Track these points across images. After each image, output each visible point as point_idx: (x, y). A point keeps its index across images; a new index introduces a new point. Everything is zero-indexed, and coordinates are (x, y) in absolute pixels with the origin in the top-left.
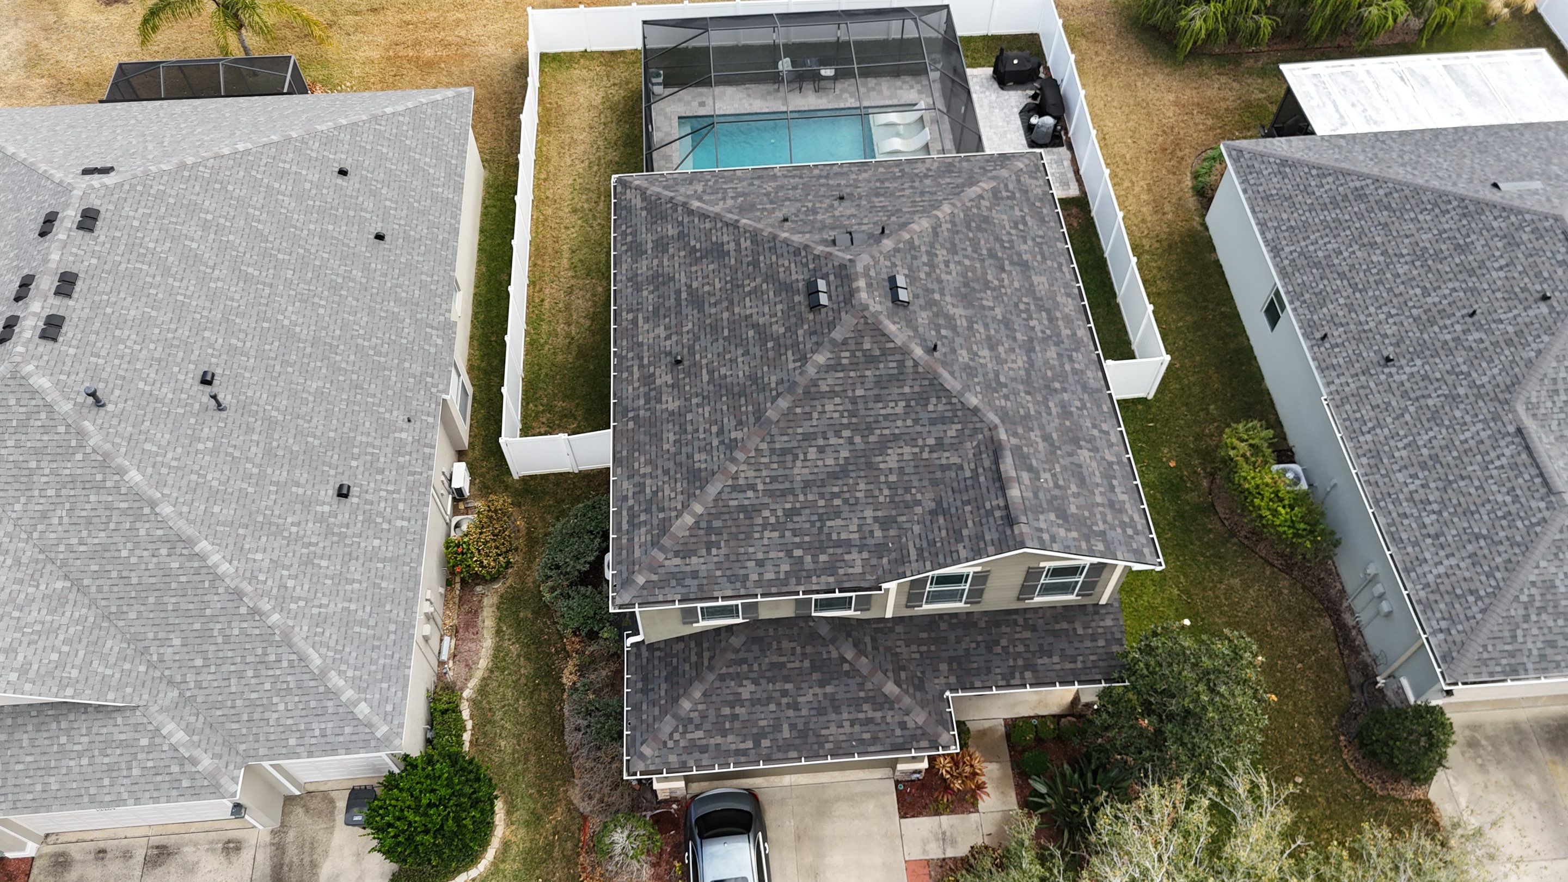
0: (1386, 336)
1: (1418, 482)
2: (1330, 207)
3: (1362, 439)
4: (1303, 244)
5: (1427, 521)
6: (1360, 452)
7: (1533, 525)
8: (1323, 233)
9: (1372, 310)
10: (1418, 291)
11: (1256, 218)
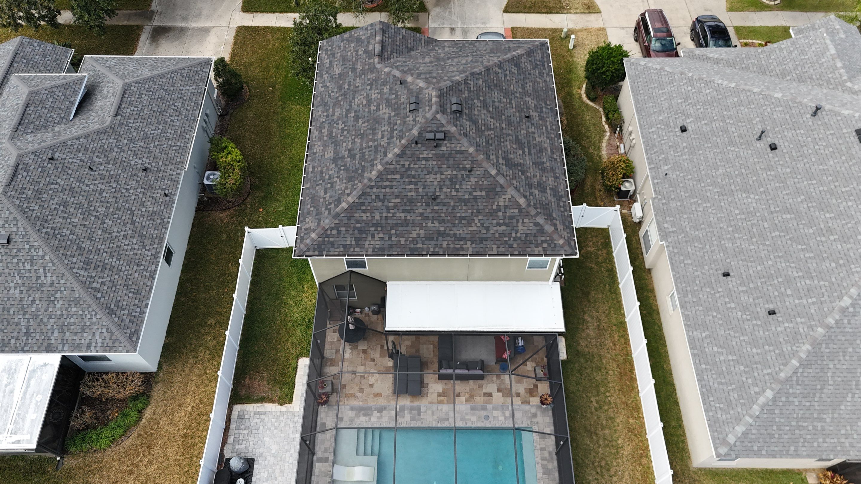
0: (137, 181)
1: (173, 118)
2: (108, 267)
3: (182, 145)
4: (139, 252)
5: (180, 104)
6: (187, 140)
7: (142, 84)
8: (124, 252)
9: (133, 197)
10: (104, 194)
11: (152, 283)
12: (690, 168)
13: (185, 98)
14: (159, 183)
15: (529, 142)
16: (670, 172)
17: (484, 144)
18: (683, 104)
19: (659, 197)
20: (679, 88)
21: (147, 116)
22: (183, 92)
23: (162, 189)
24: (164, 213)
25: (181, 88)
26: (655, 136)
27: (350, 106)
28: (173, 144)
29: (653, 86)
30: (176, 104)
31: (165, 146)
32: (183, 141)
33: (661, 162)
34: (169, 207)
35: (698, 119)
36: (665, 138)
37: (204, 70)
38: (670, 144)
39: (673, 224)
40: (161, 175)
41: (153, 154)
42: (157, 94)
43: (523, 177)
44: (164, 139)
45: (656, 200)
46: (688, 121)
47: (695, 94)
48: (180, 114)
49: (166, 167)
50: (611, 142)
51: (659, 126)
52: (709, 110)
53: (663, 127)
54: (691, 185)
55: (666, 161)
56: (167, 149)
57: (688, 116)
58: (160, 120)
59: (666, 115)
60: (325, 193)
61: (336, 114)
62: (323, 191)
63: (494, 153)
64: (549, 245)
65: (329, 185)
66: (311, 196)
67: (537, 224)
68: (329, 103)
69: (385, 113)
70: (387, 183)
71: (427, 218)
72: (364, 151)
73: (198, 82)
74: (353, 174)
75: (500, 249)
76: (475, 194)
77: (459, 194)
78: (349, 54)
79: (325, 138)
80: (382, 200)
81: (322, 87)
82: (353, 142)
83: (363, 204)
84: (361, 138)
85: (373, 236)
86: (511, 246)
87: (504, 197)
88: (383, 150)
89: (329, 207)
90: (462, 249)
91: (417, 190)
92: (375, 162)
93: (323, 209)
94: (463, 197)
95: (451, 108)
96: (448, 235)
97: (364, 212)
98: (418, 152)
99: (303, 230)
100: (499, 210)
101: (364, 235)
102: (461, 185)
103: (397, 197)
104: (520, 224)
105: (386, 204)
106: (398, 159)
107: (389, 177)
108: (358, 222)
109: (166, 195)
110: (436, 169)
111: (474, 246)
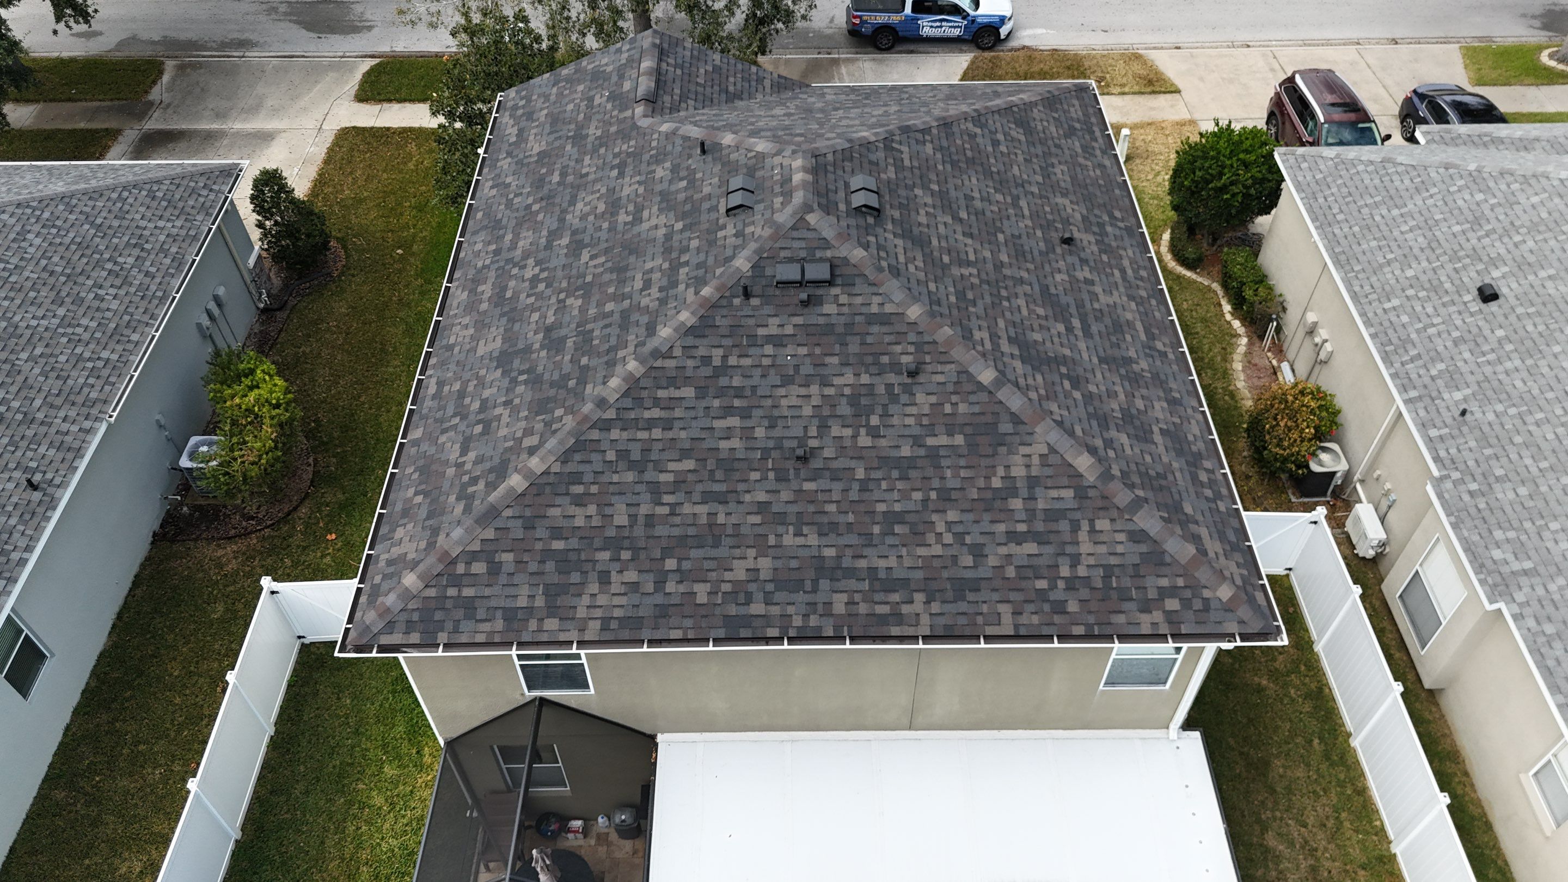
1: (101, 292)
3: (115, 357)
5: (131, 260)
6: (130, 348)
7: (34, 209)
12: (1536, 392)
13: (148, 246)
14: (19, 454)
15: (1080, 305)
16: (1473, 407)
17: (953, 299)
18: (1470, 235)
19: (1456, 475)
20: (1449, 199)
21: (29, 284)
22: (147, 233)
23: (26, 469)
24: (16, 535)
25: (143, 223)
26: (1405, 319)
27: (562, 220)
28: (87, 355)
29: (1370, 201)
30: (120, 260)
31: (62, 358)
32: (119, 348)
33: (1440, 382)
34: (36, 520)
35: (1522, 266)
36: (1436, 320)
37: (215, 187)
38: (1456, 334)
39: (1520, 551)
40: (30, 433)
41: (20, 379)
42: (71, 235)
43: (1077, 395)
44: (64, 340)
45: (1448, 485)
46: (1496, 274)
47: (1499, 210)
48: (126, 282)
49: (53, 412)
50: (1256, 360)
51: (1410, 292)
52: (1552, 243)
53: (1422, 294)
54: (1550, 436)
55: (1453, 379)
56: (68, 366)
57: (1494, 262)
58: (63, 294)
59: (1425, 264)
60: (464, 451)
61: (521, 244)
62: (457, 447)
63: (984, 324)
64: (1186, 603)
65: (478, 429)
66: (421, 463)
67: (1138, 536)
68: (504, 221)
69: (656, 227)
70: (656, 413)
71: (781, 519)
72: (589, 327)
73: (194, 212)
74: (552, 392)
75: (1024, 619)
76: (930, 441)
77: (883, 442)
78: (570, 107)
79: (484, 306)
80: (638, 466)
81: (492, 187)
82: (562, 307)
83: (576, 478)
84: (583, 296)
85: (604, 578)
86: (1059, 608)
87: (1024, 450)
88: (645, 319)
89: (471, 490)
90: (899, 618)
91: (747, 434)
92: (621, 354)
93: (452, 498)
94: (894, 453)
95: (848, 203)
96: (851, 573)
97: (579, 501)
98: (751, 322)
99: (382, 564)
100: (1011, 490)
101: (575, 577)
102: (885, 415)
103: (685, 454)
104: (1083, 535)
105: (650, 475)
106: (690, 341)
107: (661, 394)
108: (557, 533)
109: (32, 486)
110: (807, 369)
111: (935, 607)
